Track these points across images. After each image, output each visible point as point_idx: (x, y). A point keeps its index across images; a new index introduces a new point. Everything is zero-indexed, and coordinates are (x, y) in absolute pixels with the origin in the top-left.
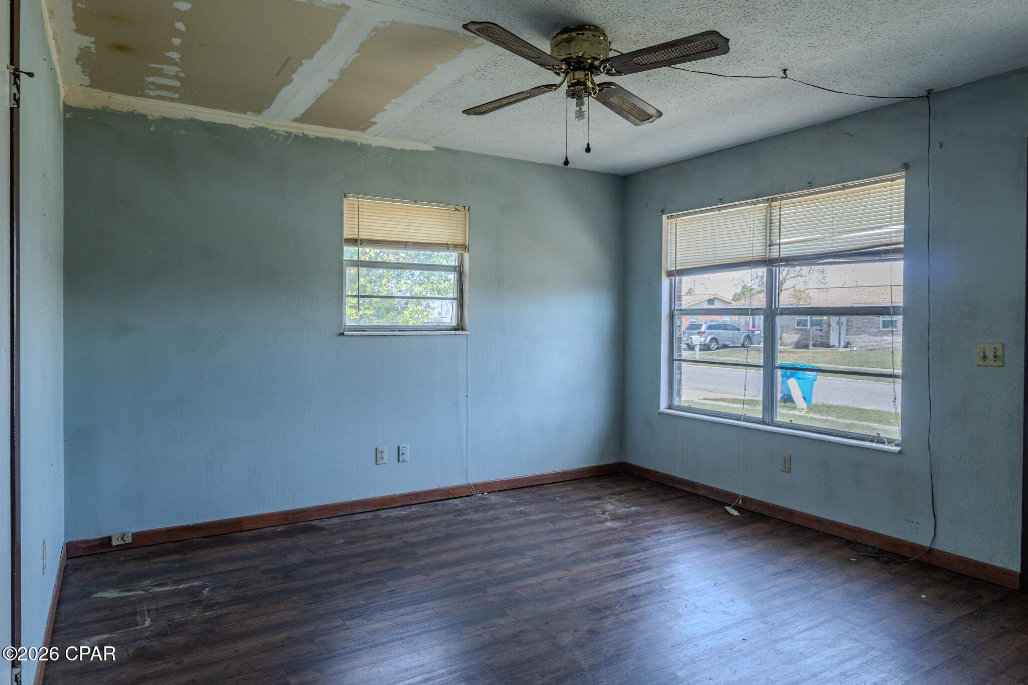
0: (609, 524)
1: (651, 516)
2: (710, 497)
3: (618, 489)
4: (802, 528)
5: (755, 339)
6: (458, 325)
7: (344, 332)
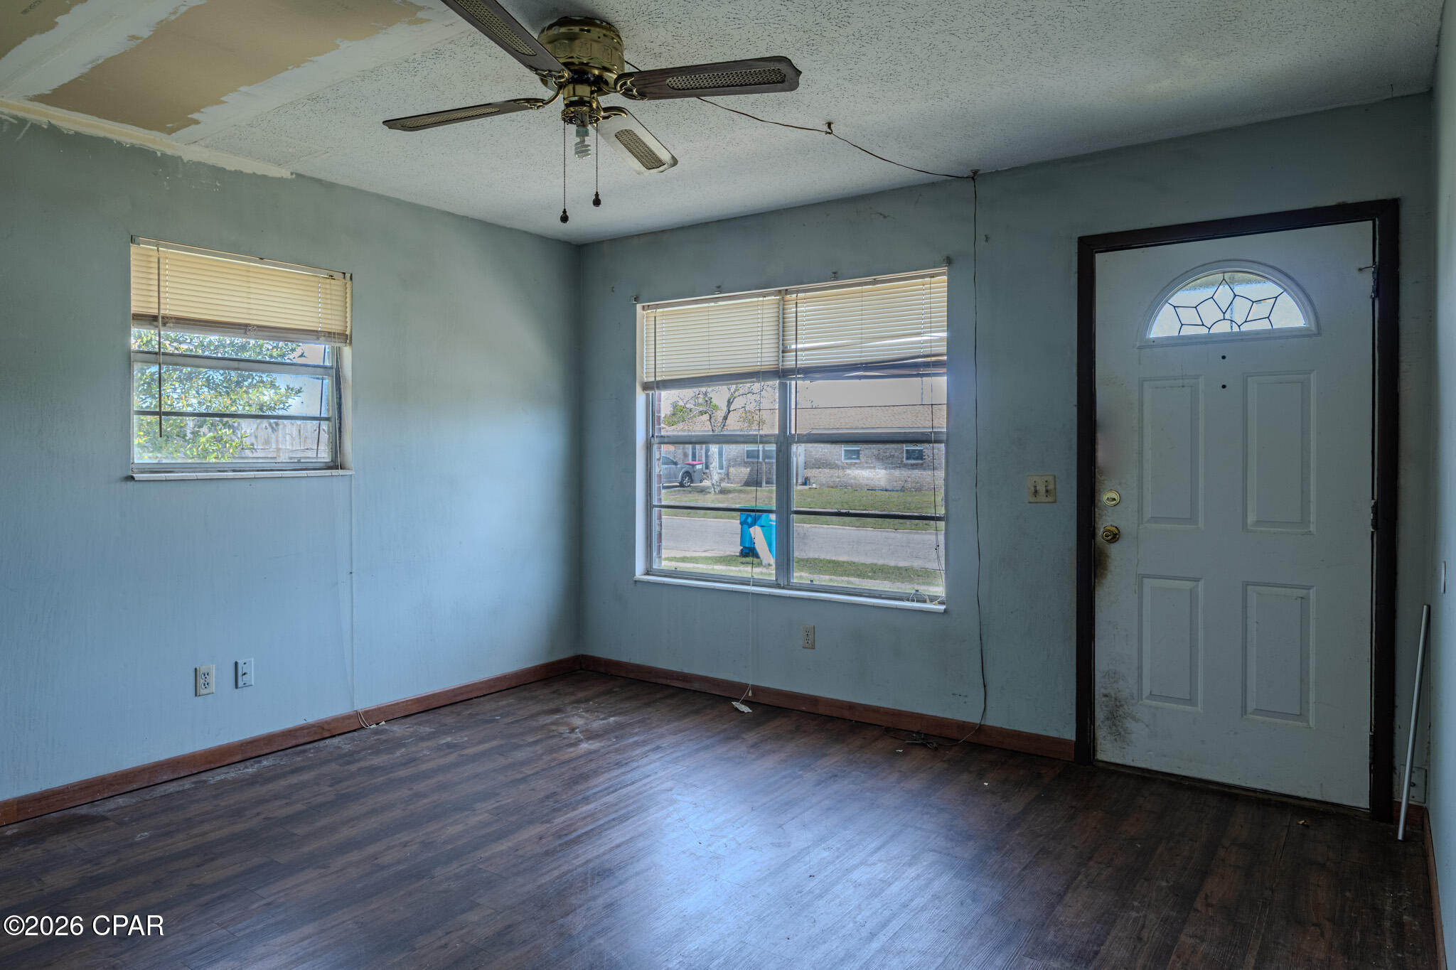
0: (585, 746)
1: (639, 727)
2: (708, 691)
3: (582, 695)
4: (831, 718)
5: (695, 476)
6: (334, 460)
7: (134, 475)
